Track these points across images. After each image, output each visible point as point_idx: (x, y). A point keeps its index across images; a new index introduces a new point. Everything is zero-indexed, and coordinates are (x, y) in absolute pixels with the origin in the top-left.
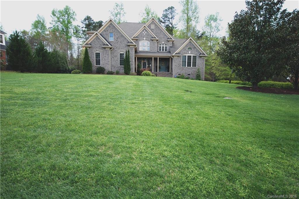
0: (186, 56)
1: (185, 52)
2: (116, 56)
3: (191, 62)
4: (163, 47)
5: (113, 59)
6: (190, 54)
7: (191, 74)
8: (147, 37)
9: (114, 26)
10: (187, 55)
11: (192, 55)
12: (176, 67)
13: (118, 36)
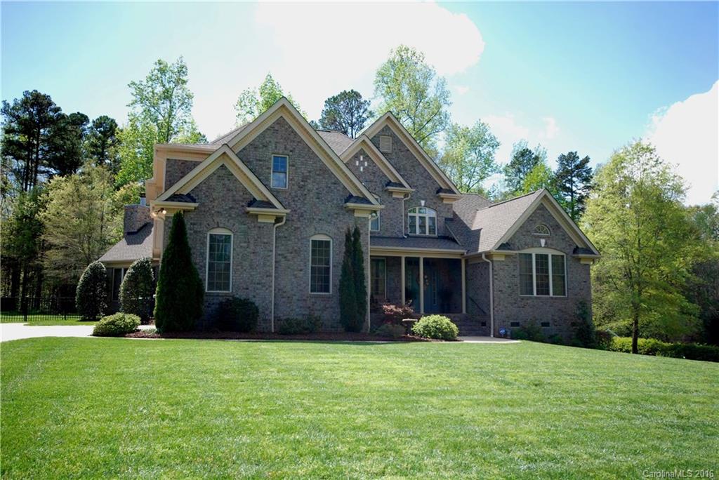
0: (531, 255)
1: (529, 240)
2: (297, 252)
3: (548, 277)
4: (422, 219)
5: (283, 262)
6: (542, 248)
7: (551, 322)
8: (371, 181)
9: (293, 131)
10: (534, 252)
11: (550, 253)
12: (502, 296)
13: (310, 172)
